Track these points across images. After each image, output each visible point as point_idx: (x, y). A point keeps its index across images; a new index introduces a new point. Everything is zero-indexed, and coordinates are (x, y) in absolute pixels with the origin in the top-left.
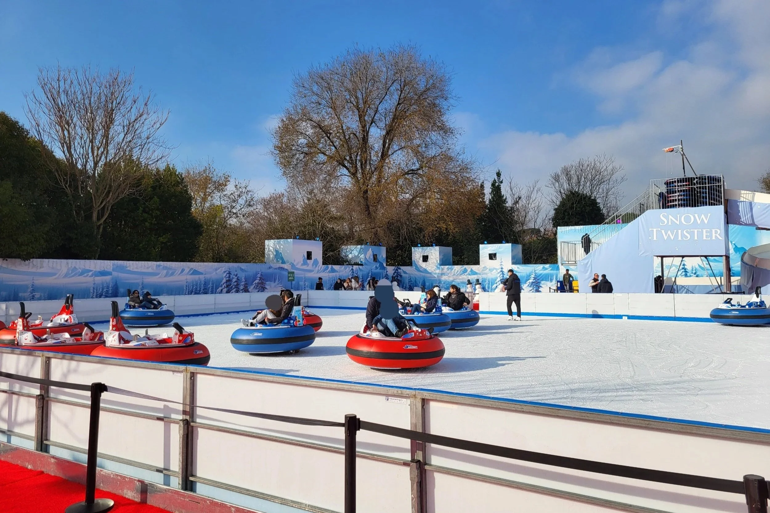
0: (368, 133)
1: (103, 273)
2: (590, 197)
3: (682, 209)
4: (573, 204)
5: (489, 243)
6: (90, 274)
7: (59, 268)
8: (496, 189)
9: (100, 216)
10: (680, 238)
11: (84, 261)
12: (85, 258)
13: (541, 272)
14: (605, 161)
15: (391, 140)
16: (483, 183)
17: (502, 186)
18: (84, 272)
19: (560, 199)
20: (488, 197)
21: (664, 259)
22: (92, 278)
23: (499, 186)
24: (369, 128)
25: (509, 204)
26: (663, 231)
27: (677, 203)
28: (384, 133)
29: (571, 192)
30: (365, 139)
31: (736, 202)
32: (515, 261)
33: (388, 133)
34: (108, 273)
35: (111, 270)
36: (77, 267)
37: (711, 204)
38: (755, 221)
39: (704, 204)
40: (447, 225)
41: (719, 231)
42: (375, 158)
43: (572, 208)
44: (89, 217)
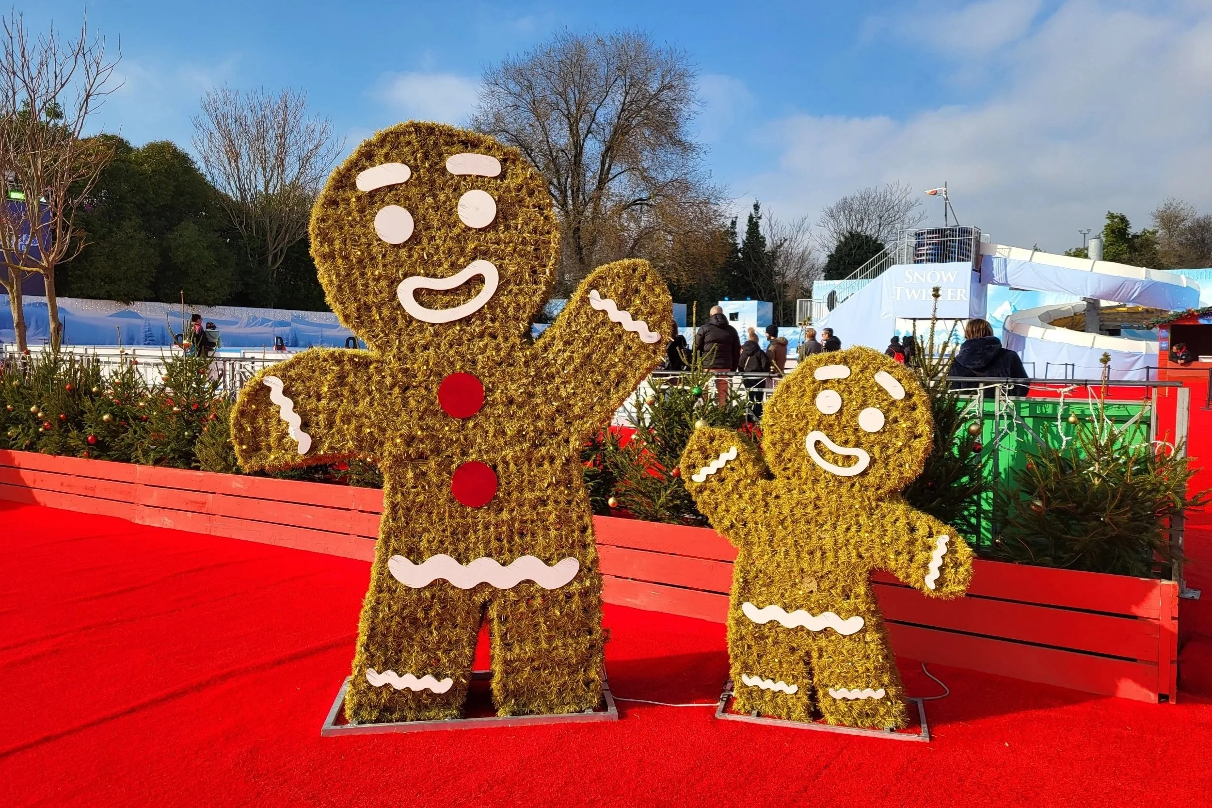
0: (582, 147)
1: (282, 324)
2: (877, 239)
3: (930, 265)
4: (851, 249)
5: (730, 299)
6: (270, 323)
7: (240, 316)
8: (753, 225)
9: (274, 261)
10: (924, 298)
11: (261, 309)
12: (262, 307)
13: (792, 337)
14: (899, 192)
15: (612, 159)
16: (736, 218)
17: (761, 222)
18: (264, 322)
19: (836, 243)
20: (741, 238)
21: (917, 322)
22: (272, 329)
23: (757, 222)
24: (584, 141)
25: (769, 246)
26: (907, 290)
27: (924, 258)
28: (603, 148)
29: (850, 233)
30: (578, 154)
31: (990, 257)
32: (761, 322)
33: (608, 149)
34: (288, 324)
35: (289, 321)
36: (257, 316)
37: (959, 260)
38: (1009, 280)
39: (952, 259)
40: (679, 275)
41: (964, 291)
42: (591, 183)
43: (849, 255)
44: (263, 262)
